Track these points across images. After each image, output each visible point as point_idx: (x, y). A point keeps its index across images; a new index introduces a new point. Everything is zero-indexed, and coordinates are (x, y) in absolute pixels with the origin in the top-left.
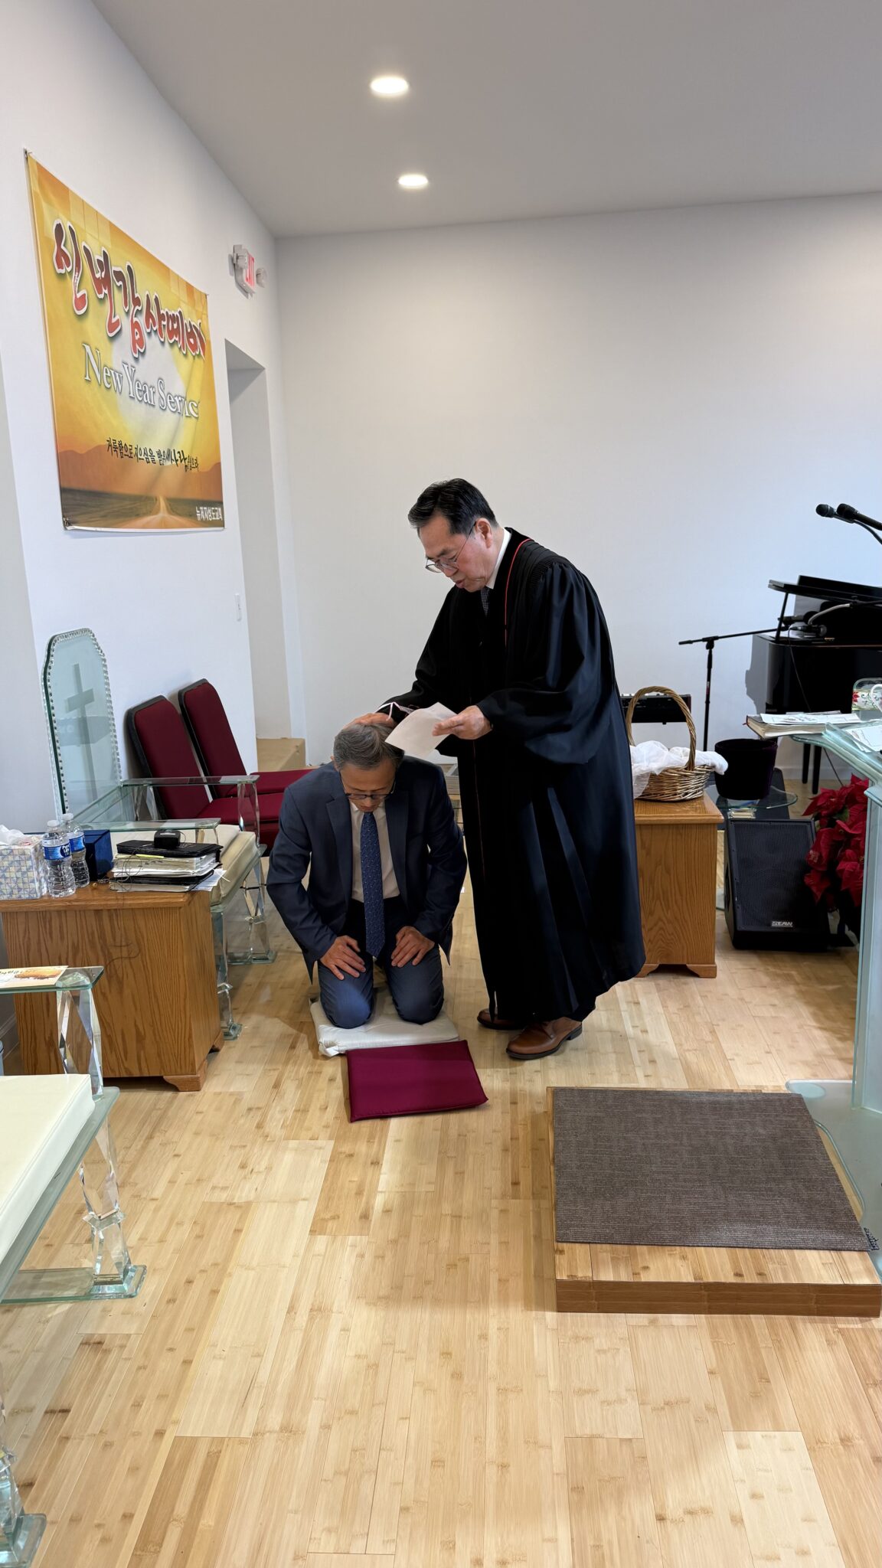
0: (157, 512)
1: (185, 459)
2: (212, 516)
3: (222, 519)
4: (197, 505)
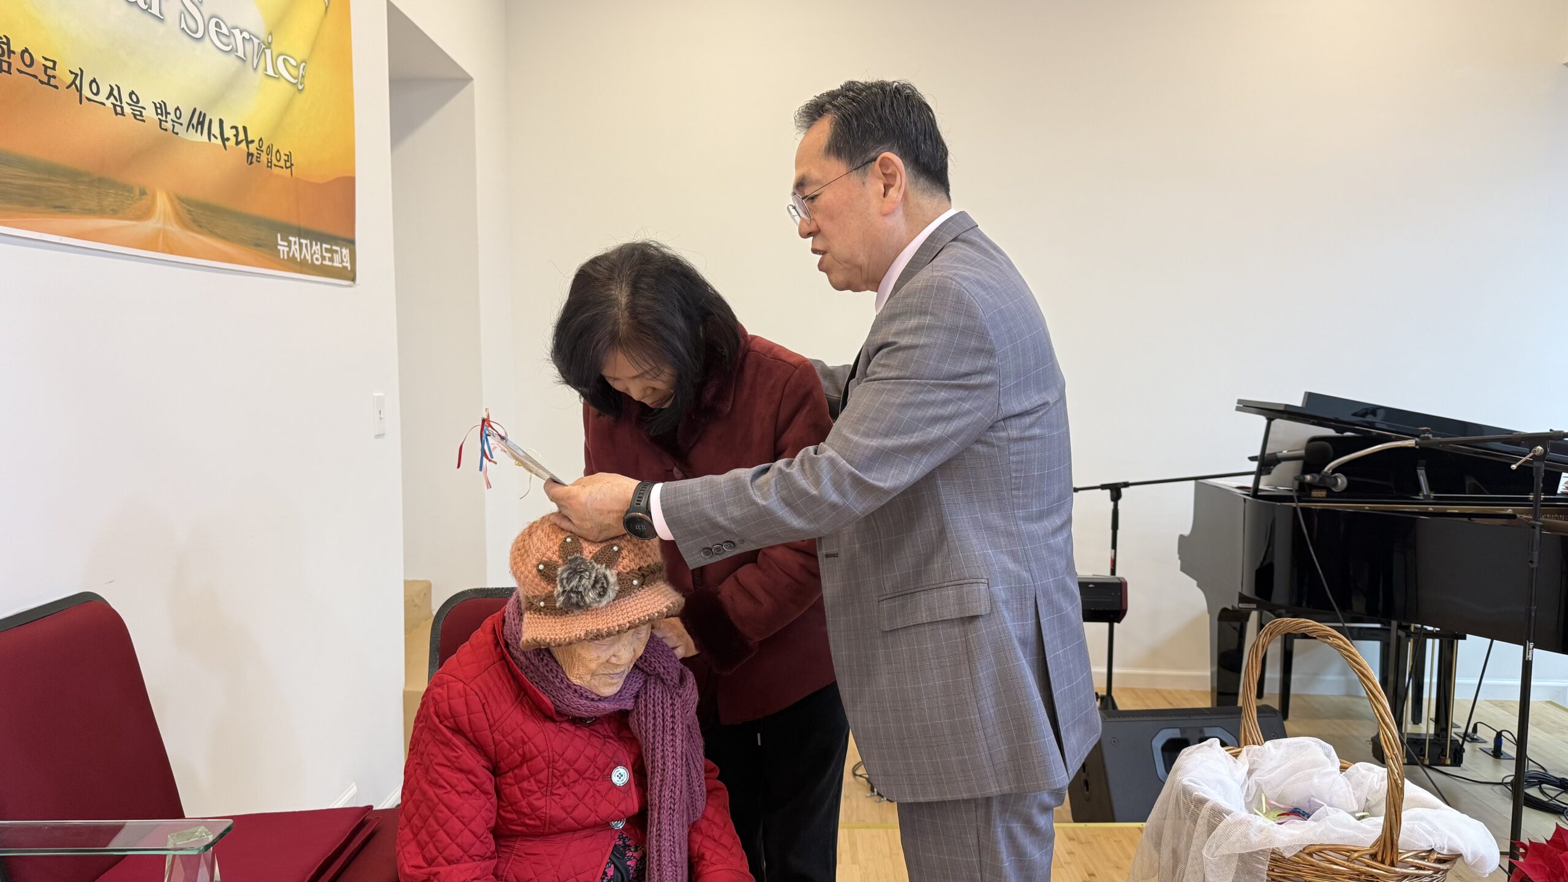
0: (145, 214)
1: (249, 142)
2: (323, 258)
3: (349, 268)
4: (279, 231)
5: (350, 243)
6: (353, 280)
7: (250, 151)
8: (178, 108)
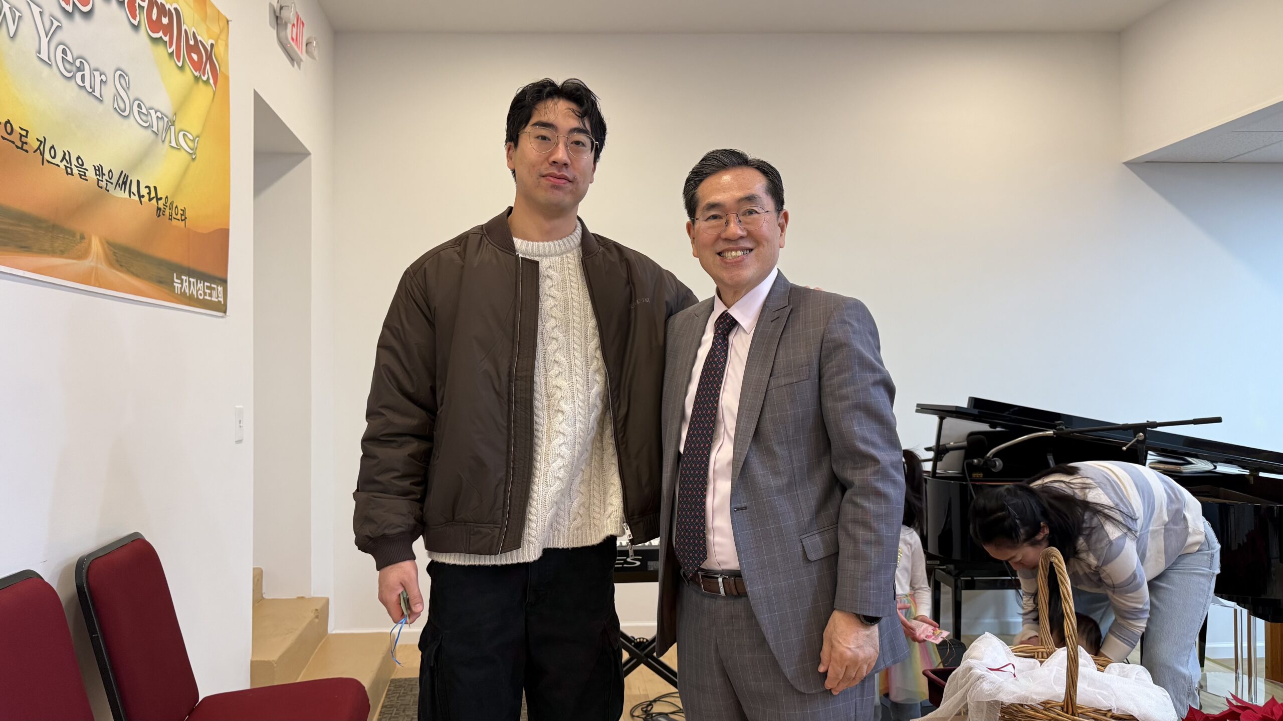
1: (158, 199)
2: (205, 294)
3: (222, 303)
4: (175, 271)
5: (224, 282)
6: (225, 312)
7: (159, 206)
8: (110, 171)
